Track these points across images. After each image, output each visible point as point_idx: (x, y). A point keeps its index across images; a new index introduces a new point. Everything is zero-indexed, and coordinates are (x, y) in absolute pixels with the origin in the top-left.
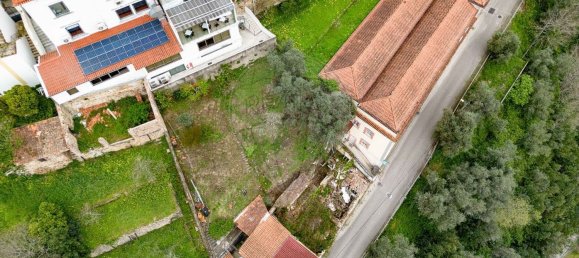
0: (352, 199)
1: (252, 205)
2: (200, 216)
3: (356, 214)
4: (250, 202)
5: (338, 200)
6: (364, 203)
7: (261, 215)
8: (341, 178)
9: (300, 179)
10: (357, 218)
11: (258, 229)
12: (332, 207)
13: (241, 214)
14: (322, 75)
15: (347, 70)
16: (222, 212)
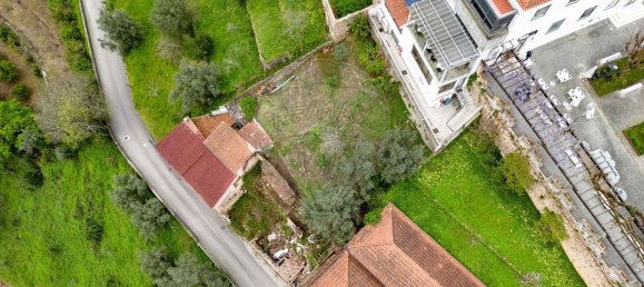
0: (275, 260)
1: (266, 136)
2: (263, 87)
3: (266, 268)
4: (270, 135)
5: (279, 244)
6: (275, 279)
7: (254, 144)
8: (298, 249)
9: (288, 188)
10: (262, 270)
11: (241, 140)
12: (271, 237)
13: (259, 126)
14: (390, 208)
15: (390, 238)
16: (265, 108)
